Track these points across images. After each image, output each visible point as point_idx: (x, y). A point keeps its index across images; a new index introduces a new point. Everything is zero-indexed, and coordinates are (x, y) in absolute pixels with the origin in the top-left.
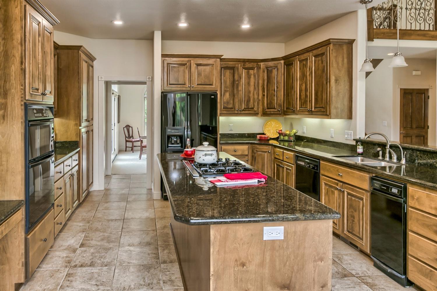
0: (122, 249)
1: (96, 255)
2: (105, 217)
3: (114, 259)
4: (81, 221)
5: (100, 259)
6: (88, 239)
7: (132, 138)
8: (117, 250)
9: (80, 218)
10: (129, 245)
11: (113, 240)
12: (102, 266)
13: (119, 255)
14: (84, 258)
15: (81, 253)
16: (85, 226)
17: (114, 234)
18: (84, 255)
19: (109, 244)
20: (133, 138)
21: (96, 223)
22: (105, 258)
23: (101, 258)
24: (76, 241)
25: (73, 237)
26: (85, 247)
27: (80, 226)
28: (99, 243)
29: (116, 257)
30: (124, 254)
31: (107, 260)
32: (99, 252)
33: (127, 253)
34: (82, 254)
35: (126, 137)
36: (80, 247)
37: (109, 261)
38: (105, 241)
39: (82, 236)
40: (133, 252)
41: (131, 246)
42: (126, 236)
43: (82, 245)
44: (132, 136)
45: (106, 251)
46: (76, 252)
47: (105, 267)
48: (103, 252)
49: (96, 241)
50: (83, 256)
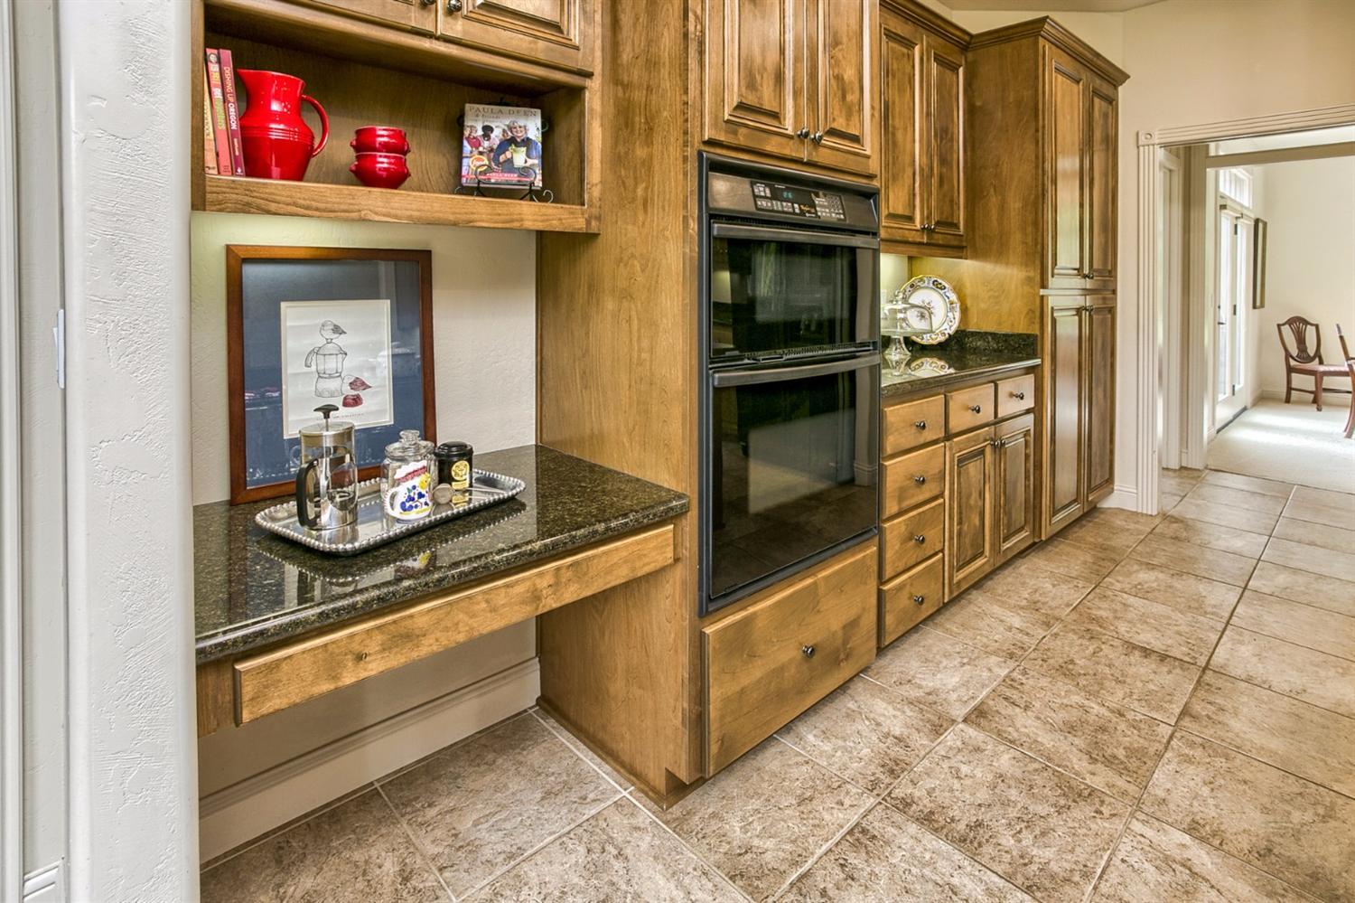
0: (1149, 833)
1: (1013, 794)
2: (1123, 628)
3: (1086, 875)
4: (1022, 608)
5: (1020, 832)
6: (1015, 696)
7: (1317, 359)
8: (1118, 825)
9: (1027, 596)
10: (1193, 829)
11: (1121, 753)
12: (1008, 878)
13: (1116, 861)
14: (957, 785)
15: (960, 750)
16: (1027, 634)
17: (1134, 725)
18: (965, 769)
19: (1091, 767)
20: (1321, 363)
21: (1075, 637)
22: (1043, 834)
23: (1023, 825)
24: (965, 684)
25: (965, 660)
26: (983, 729)
27: (1010, 629)
28: (1047, 740)
29: (1103, 863)
30: (1151, 873)
31: (1049, 853)
32: (1031, 787)
33: (1168, 877)
34: (959, 757)
35: (1288, 355)
36: (965, 721)
37: (1054, 867)
38: (1077, 741)
39: (997, 670)
40: (1204, 887)
41: (1202, 839)
42: (1189, 760)
43: (978, 715)
44: (1318, 355)
45: (1062, 802)
46: (942, 737)
47: (1019, 894)
48: (1045, 799)
49: (1038, 723)
50: (958, 770)
